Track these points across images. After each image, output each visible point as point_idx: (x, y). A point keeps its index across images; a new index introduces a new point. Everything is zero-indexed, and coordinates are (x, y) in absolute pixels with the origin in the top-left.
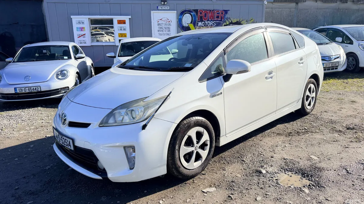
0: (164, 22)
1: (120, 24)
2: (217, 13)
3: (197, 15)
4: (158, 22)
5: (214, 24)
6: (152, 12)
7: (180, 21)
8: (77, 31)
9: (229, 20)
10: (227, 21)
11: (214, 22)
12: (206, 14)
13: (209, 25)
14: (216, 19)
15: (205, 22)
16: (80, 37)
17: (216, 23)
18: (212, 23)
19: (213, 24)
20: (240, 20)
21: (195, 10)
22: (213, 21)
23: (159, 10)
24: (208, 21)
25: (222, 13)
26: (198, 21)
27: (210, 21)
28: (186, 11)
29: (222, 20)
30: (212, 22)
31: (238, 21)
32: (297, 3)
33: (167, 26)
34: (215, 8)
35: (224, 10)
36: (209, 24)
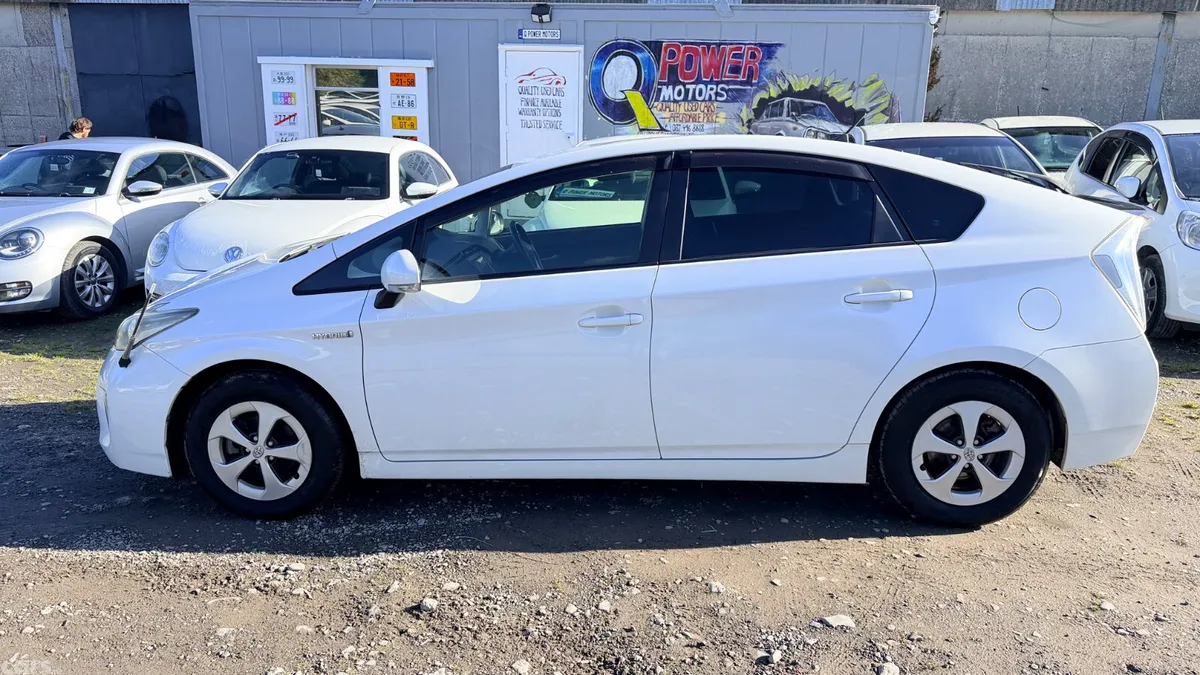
0: (541, 85)
1: (397, 85)
2: (735, 56)
3: (658, 61)
4: (521, 82)
5: (722, 96)
6: (502, 48)
7: (595, 81)
8: (274, 103)
9: (780, 81)
10: (771, 85)
11: (722, 89)
12: (690, 58)
13: (701, 98)
14: (728, 75)
15: (687, 86)
16: (281, 122)
17: (727, 91)
18: (712, 89)
19: (717, 94)
20: (822, 84)
21: (651, 42)
22: (717, 84)
23: (525, 42)
24: (698, 81)
25: (753, 56)
26: (660, 84)
27: (706, 84)
28: (616, 46)
29: (754, 81)
30: (714, 87)
31: (816, 85)
32: (1170, 15)
33: (551, 97)
34: (728, 38)
35: (761, 45)
36: (700, 94)
